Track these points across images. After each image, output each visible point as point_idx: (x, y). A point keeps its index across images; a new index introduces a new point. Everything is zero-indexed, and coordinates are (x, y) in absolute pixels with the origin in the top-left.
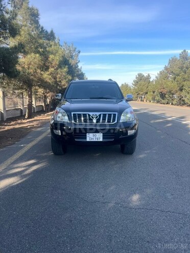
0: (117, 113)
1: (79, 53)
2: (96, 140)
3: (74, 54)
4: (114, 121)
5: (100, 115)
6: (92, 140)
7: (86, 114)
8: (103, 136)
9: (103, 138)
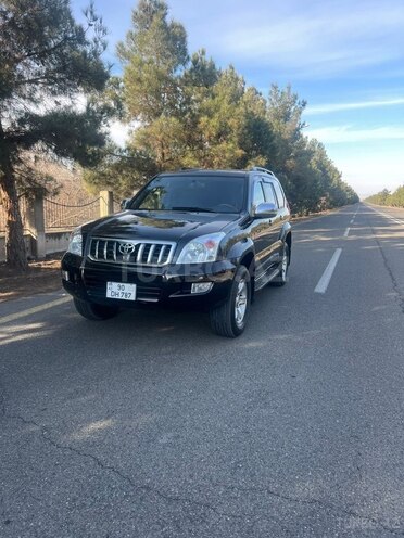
0: (173, 245)
1: (304, 106)
2: (124, 298)
3: (292, 110)
4: (163, 260)
5: (137, 247)
6: (117, 297)
7: (112, 243)
8: (137, 290)
9: (137, 295)
